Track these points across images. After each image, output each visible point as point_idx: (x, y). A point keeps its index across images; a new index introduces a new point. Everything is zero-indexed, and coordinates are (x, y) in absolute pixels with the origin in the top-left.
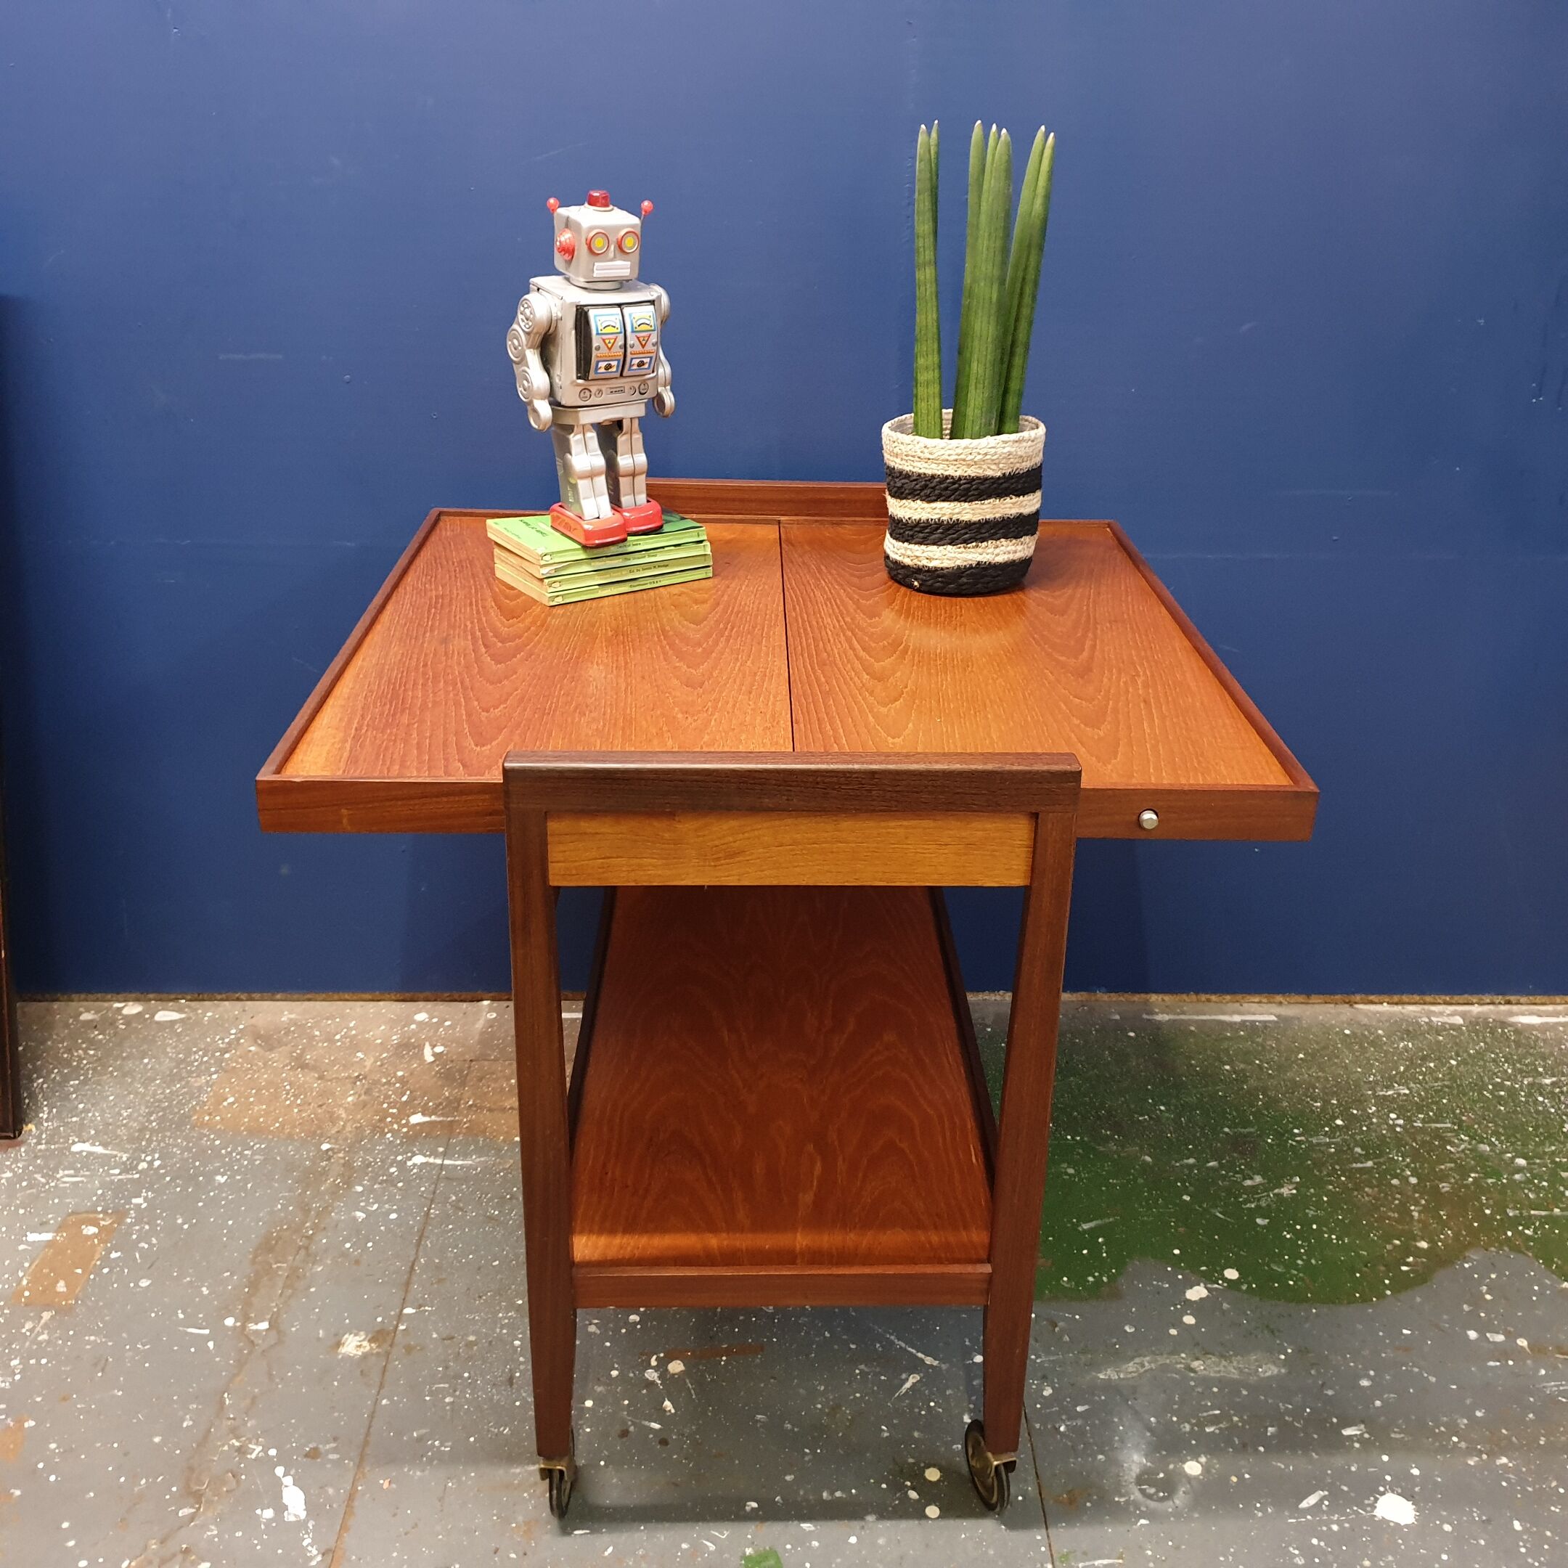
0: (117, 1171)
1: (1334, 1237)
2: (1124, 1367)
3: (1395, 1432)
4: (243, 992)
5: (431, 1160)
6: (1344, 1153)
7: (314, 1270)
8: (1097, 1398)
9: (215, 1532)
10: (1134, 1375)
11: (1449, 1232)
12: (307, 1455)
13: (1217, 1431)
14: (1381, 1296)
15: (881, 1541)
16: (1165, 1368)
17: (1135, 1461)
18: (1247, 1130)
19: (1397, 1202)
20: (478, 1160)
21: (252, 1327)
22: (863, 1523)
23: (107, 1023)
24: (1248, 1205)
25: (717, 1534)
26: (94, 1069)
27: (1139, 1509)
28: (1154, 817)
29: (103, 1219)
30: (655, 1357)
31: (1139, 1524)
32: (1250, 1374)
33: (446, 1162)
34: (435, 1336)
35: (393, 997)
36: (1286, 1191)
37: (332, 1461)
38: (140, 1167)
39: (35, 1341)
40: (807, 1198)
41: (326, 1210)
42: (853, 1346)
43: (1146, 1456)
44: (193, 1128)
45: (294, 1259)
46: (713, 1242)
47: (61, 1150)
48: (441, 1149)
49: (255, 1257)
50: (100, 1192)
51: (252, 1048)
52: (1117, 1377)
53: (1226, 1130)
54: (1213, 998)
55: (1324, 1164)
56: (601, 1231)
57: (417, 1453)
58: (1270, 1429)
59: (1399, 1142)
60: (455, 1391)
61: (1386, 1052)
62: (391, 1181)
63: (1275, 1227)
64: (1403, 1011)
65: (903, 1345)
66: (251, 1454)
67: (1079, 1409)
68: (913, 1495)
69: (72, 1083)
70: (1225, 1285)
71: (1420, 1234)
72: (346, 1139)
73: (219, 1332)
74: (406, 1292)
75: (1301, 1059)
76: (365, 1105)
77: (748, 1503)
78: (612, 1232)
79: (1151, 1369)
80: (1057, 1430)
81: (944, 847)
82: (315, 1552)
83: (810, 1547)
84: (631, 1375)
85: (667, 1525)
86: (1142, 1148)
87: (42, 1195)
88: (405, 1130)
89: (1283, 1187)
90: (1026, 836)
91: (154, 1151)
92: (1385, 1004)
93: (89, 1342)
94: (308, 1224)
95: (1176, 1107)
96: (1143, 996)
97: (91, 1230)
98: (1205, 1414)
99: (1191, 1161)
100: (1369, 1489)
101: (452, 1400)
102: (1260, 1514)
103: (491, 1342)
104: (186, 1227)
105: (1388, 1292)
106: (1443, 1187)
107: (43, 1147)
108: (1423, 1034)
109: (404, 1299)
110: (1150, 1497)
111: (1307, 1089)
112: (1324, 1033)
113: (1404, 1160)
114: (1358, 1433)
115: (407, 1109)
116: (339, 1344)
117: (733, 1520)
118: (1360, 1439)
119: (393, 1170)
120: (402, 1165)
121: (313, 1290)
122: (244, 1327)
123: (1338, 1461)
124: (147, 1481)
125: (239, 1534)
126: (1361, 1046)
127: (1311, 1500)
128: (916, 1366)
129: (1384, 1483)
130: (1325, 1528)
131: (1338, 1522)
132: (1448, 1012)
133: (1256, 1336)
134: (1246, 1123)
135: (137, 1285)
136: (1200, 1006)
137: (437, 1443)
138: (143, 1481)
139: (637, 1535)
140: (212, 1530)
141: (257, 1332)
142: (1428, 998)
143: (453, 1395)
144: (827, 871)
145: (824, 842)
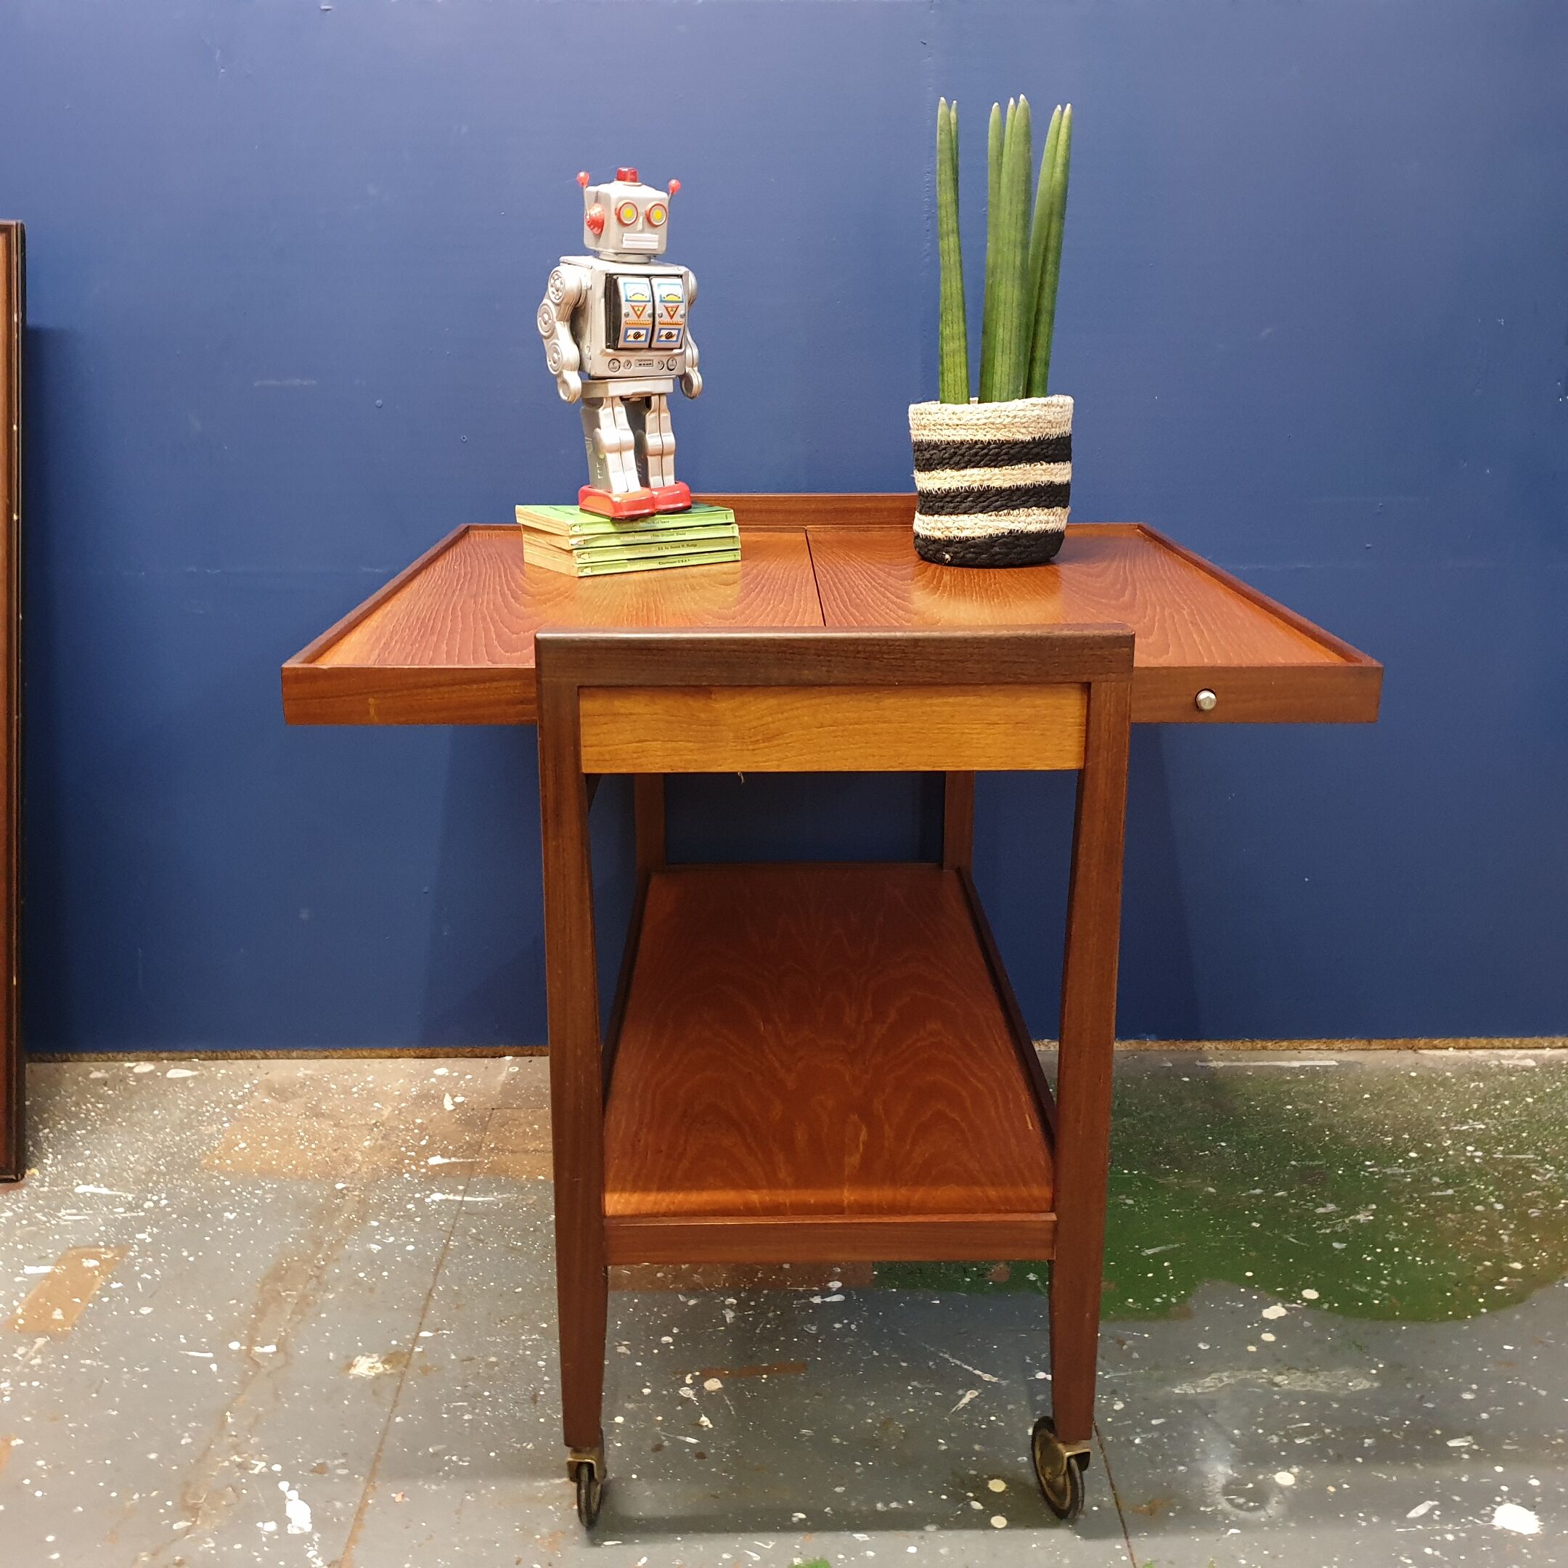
0: (122, 1210)
1: (1418, 1259)
2: (1201, 1382)
3: (1507, 1444)
4: (257, 1049)
5: (451, 1197)
6: (1421, 1183)
7: (325, 1298)
8: (1173, 1411)
9: (213, 1545)
10: (1211, 1389)
11: (1544, 1254)
12: (313, 1471)
13: (1309, 1443)
14: (1476, 1314)
15: (943, 1551)
16: (1245, 1383)
17: (1220, 1471)
18: (1316, 1163)
19: (1484, 1226)
20: (500, 1197)
21: (258, 1349)
22: (921, 1533)
23: (117, 1080)
24: (1322, 1231)
25: (761, 1544)
26: (103, 1121)
27: (1228, 1519)
28: (1212, 696)
29: (105, 1253)
30: (690, 1375)
31: (1229, 1533)
32: (1339, 1388)
33: (466, 1199)
34: (453, 1357)
35: (413, 1054)
36: (1362, 1218)
37: (340, 1476)
38: (146, 1206)
39: (27, 1365)
40: (853, 1160)
41: (339, 1243)
42: (904, 1364)
43: (1232, 1467)
44: (202, 1170)
45: (304, 1288)
47: (64, 1192)
48: (461, 1188)
49: (262, 1288)
50: (103, 1228)
51: (266, 1100)
52: (1193, 1392)
53: (1293, 1163)
54: (1269, 1044)
55: (1401, 1192)
57: (433, 1468)
58: (1366, 1440)
59: (1479, 1173)
60: (474, 1409)
61: (1457, 1092)
62: (409, 1216)
63: (1354, 1250)
64: (1470, 1055)
65: (958, 1363)
66: (253, 1469)
67: (1154, 1422)
68: (977, 1505)
69: (78, 1132)
70: (1305, 1304)
71: (1511, 1255)
72: (362, 1179)
73: (222, 1355)
74: (423, 1316)
75: (1366, 1099)
76: (382, 1148)
77: (796, 1514)
79: (1231, 1384)
80: (1132, 1442)
81: (991, 727)
82: (319, 1563)
83: (865, 1557)
84: (665, 1392)
85: (705, 1535)
86: (1204, 1180)
87: (42, 1232)
88: (423, 1170)
89: (1359, 1213)
90: (1078, 713)
91: (160, 1191)
92: (1451, 1049)
93: (84, 1366)
94: (320, 1256)
95: (1238, 1144)
96: (1195, 1043)
97: (92, 1263)
98: (1294, 1426)
99: (1258, 1191)
100: (1485, 1499)
101: (470, 1417)
102: (1364, 1524)
103: (513, 1363)
104: (191, 1259)
105: (1484, 1310)
106: (1533, 1212)
107: (45, 1189)
108: (1494, 1075)
109: (420, 1324)
110: (1239, 1506)
111: (1376, 1125)
112: (1389, 1076)
113: (1487, 1188)
114: (1467, 1444)
115: (429, 1150)
116: (350, 1365)
117: (778, 1531)
118: (1468, 1450)
119: (409, 1206)
120: (419, 1203)
121: (324, 1315)
122: (249, 1350)
123: (1448, 1472)
124: (140, 1495)
125: (238, 1546)
127: (1420, 1510)
128: (974, 1382)
129: (1501, 1494)
130: (1439, 1538)
131: (1452, 1532)
132: (1517, 1056)
133: (1343, 1353)
134: (1314, 1157)
135: (137, 1313)
136: (1254, 1054)
138: (136, 1496)
139: (674, 1545)
140: (209, 1542)
141: (264, 1355)
142: (1496, 1042)
143: (472, 1413)
144: (870, 755)
145: (866, 722)
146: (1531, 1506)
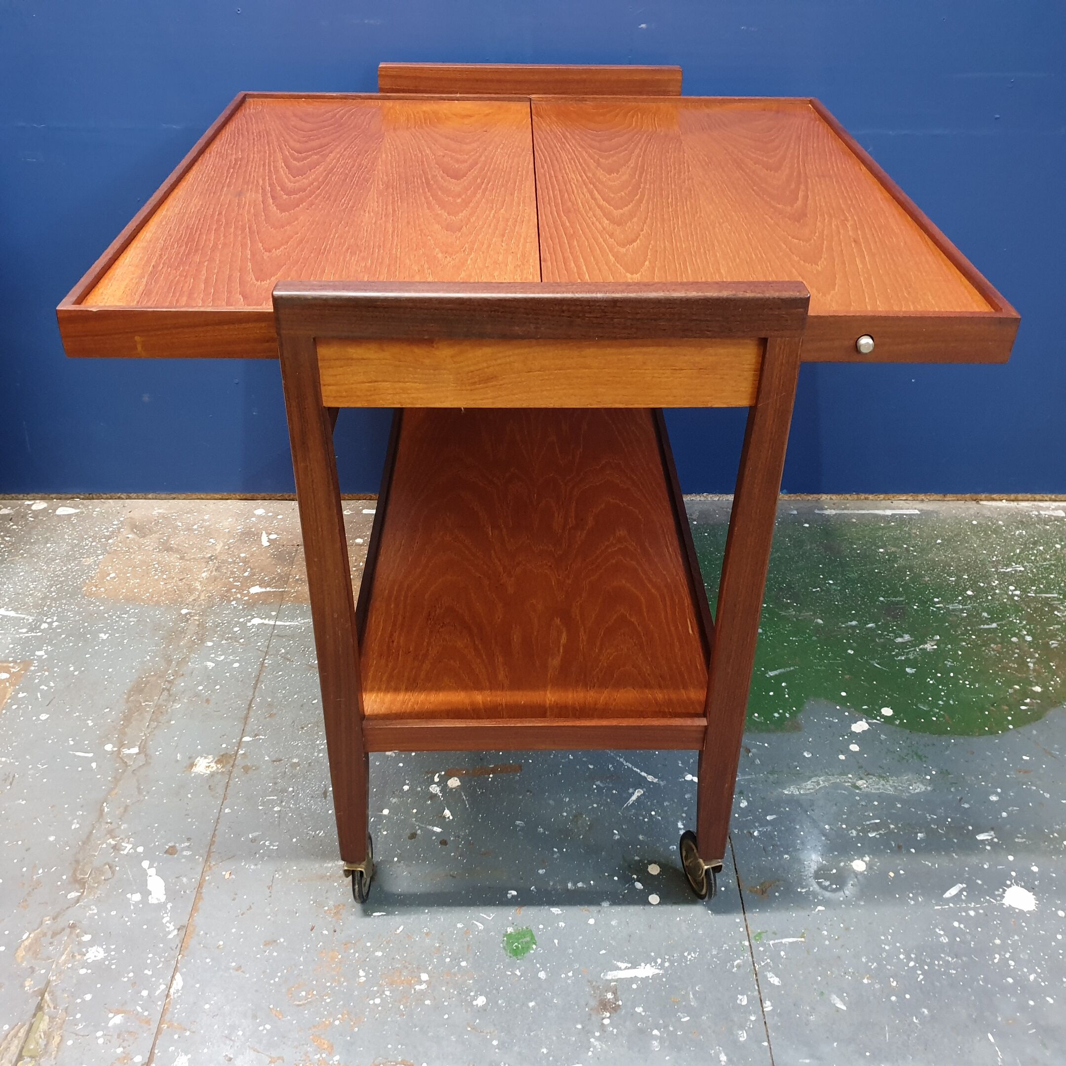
0: (25, 630)
1: (967, 683)
2: (804, 785)
3: (1018, 837)
4: (122, 493)
5: (266, 621)
6: (974, 617)
7: (173, 707)
8: (782, 809)
9: (95, 911)
10: (812, 791)
11: (1058, 679)
12: (166, 852)
13: (878, 836)
14: (1006, 730)
15: (613, 923)
16: (836, 786)
18: (898, 599)
19: (1016, 655)
20: (302, 621)
21: (126, 751)
22: (599, 908)
23: (20, 516)
24: (899, 658)
25: (485, 916)
26: (9, 552)
27: (817, 898)
28: (870, 341)
29: (13, 668)
30: (437, 775)
31: (817, 910)
32: (904, 791)
33: (278, 623)
34: (267, 758)
35: (238, 497)
36: (929, 646)
37: (185, 857)
38: (42, 627)
40: (555, 662)
41: (184, 661)
42: (591, 767)
43: (822, 855)
44: (83, 597)
45: (159, 699)
46: (479, 698)
48: (274, 613)
49: (129, 697)
50: (11, 646)
51: (130, 536)
52: (798, 793)
53: (881, 599)
54: (871, 497)
55: (958, 626)
56: (387, 690)
57: (252, 851)
58: (919, 834)
59: (1017, 609)
60: (282, 802)
61: (1005, 539)
62: (235, 638)
63: (921, 675)
64: (1018, 506)
65: (630, 766)
66: (123, 850)
67: (768, 818)
68: (639, 886)
70: (883, 720)
71: (1034, 680)
72: (200, 605)
73: (100, 755)
74: (245, 724)
75: (939, 544)
76: (215, 578)
77: (510, 892)
78: (397, 690)
79: (825, 787)
80: (751, 834)
81: (678, 372)
82: (171, 927)
83: (558, 927)
84: (419, 789)
85: (446, 909)
86: (815, 613)
88: (246, 598)
89: (926, 643)
90: (754, 361)
91: (53, 615)
92: (1004, 501)
94: (170, 672)
95: (842, 581)
96: (815, 496)
97: (4, 676)
98: (868, 823)
99: (854, 623)
100: (999, 883)
101: (279, 809)
102: (912, 902)
103: (310, 763)
104: (76, 673)
105: (1011, 727)
106: (1053, 644)
108: (1034, 524)
109: (243, 730)
110: (825, 888)
111: (944, 567)
112: (956, 523)
113: (1021, 623)
114: (989, 838)
115: (248, 582)
116: (192, 765)
117: (499, 905)
118: (991, 842)
119: (236, 629)
120: (243, 626)
121: (173, 722)
122: (119, 751)
123: (974, 860)
124: (44, 871)
125: (114, 913)
126: (986, 534)
127: (953, 891)
128: (640, 782)
129: (1010, 878)
130: (964, 914)
131: (974, 909)
132: (1053, 507)
133: (907, 761)
134: (897, 594)
135: (38, 719)
136: (859, 503)
137: (267, 843)
138: (40, 871)
139: (422, 917)
140: (93, 910)
141: (129, 755)
142: (1038, 497)
143: (280, 805)
144: (572, 395)
145: (569, 368)
146: (1030, 888)
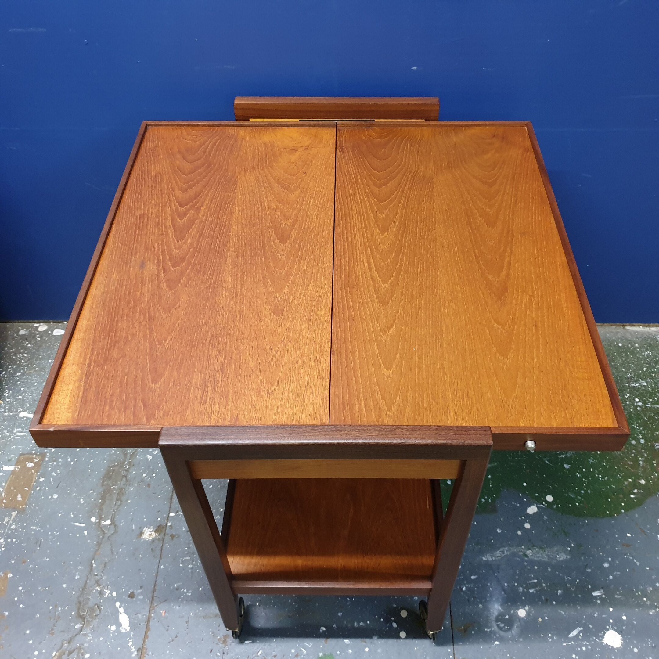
1: (600, 476)
2: (495, 553)
3: (617, 595)
7: (129, 490)
8: (481, 571)
9: (91, 638)
10: (499, 558)
11: (656, 474)
12: (129, 596)
13: (535, 592)
14: (619, 513)
15: (379, 651)
16: (514, 555)
17: (496, 608)
21: (103, 523)
22: (371, 640)
23: (30, 337)
24: (561, 456)
25: (307, 645)
26: (27, 366)
27: (496, 636)
29: (35, 459)
31: (495, 644)
32: (553, 559)
34: (184, 529)
37: (140, 600)
39: (10, 529)
40: (345, 533)
41: (134, 454)
43: (501, 605)
45: (121, 483)
47: (14, 416)
49: (103, 482)
50: (33, 442)
52: (491, 559)
57: (177, 596)
58: (559, 591)
59: (638, 417)
60: (193, 561)
61: (638, 358)
63: (573, 470)
64: (649, 330)
66: (105, 595)
67: (473, 577)
68: (395, 625)
69: (18, 374)
70: (546, 505)
71: (642, 475)
73: (89, 524)
74: (171, 503)
77: (321, 628)
79: (507, 555)
80: (462, 589)
82: (134, 649)
83: (348, 653)
85: (285, 639)
87: (8, 443)
92: (641, 327)
93: (33, 530)
94: (126, 463)
97: (30, 465)
98: (530, 582)
100: (601, 628)
101: (191, 566)
102: (550, 640)
104: (72, 463)
105: (623, 511)
106: (657, 446)
107: (6, 414)
109: (170, 508)
110: (501, 629)
112: (609, 345)
113: (639, 428)
114: (600, 594)
116: (141, 533)
117: (314, 637)
118: (600, 598)
121: (129, 501)
122: (99, 523)
123: (589, 610)
124: (61, 609)
125: (101, 639)
126: (626, 354)
127: (574, 633)
129: (609, 624)
130: (579, 649)
131: (586, 646)
133: (558, 537)
135: (52, 498)
137: (185, 590)
139: (272, 645)
140: (90, 636)
141: (105, 526)
143: (192, 564)
146: (620, 632)
